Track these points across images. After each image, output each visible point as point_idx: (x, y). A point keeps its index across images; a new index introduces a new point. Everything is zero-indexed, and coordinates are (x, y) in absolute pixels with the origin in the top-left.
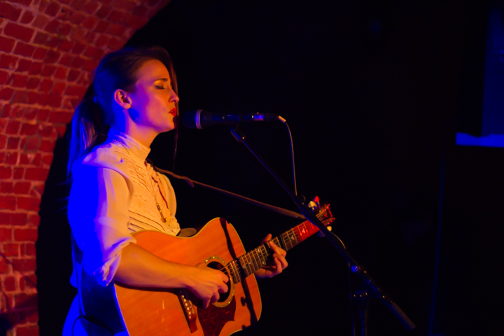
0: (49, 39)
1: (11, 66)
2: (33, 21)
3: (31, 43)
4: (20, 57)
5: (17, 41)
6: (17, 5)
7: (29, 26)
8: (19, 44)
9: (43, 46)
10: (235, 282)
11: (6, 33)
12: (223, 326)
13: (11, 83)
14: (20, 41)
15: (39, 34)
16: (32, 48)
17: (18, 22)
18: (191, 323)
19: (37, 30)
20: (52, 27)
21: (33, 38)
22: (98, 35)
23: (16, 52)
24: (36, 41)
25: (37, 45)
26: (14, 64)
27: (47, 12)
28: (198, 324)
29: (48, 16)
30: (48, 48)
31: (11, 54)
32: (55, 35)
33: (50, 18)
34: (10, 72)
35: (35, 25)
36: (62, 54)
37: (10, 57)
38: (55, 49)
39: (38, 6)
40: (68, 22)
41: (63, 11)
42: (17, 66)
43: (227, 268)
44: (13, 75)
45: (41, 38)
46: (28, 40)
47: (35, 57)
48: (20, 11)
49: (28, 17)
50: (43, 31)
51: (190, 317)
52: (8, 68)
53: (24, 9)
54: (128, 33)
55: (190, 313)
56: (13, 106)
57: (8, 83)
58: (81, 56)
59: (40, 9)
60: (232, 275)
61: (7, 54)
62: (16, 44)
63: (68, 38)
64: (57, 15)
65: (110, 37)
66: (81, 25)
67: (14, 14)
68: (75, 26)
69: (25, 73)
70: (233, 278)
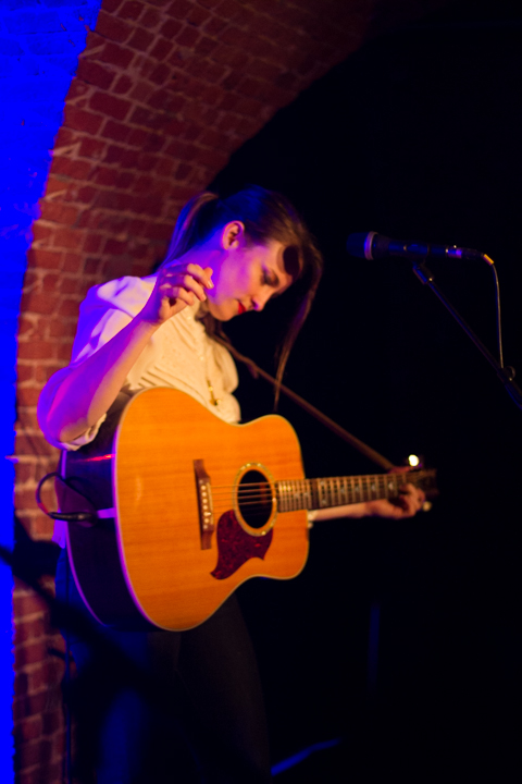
0: (152, 117)
1: (95, 156)
2: (131, 90)
3: (126, 122)
4: (110, 142)
5: (106, 119)
6: (110, 67)
7: (125, 97)
8: (109, 122)
9: (143, 128)
11: (91, 107)
13: (95, 178)
14: (110, 118)
15: (139, 110)
16: (129, 129)
17: (110, 92)
19: (136, 103)
20: (158, 99)
21: (129, 115)
22: (222, 114)
23: (105, 134)
24: (133, 120)
25: (134, 126)
26: (100, 152)
27: (152, 79)
29: (152, 84)
30: (150, 130)
31: (97, 137)
32: (162, 112)
33: (156, 88)
34: (94, 163)
35: (134, 96)
36: (170, 139)
37: (95, 141)
38: (160, 133)
39: (139, 69)
40: (180, 94)
41: (175, 77)
42: (104, 154)
44: (98, 169)
45: (140, 116)
46: (122, 118)
47: (130, 143)
48: (114, 74)
49: (124, 85)
50: (144, 105)
53: (120, 73)
54: (266, 112)
56: (95, 213)
57: (89, 178)
58: (196, 143)
59: (143, 74)
61: (91, 137)
62: (104, 122)
63: (180, 117)
64: (167, 83)
65: (240, 117)
66: (200, 98)
67: (106, 79)
68: (190, 100)
69: (115, 166)
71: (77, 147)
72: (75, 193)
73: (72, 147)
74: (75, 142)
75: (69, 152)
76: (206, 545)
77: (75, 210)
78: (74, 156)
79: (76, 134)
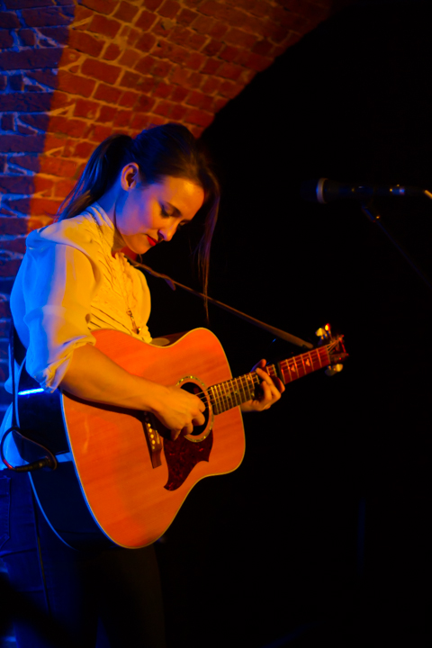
0: (141, 81)
1: (90, 115)
2: (120, 57)
3: (117, 85)
4: (103, 103)
5: (98, 83)
6: (99, 37)
7: (114, 63)
8: (101, 86)
9: (133, 90)
10: (215, 413)
11: (83, 72)
12: (193, 466)
13: (91, 135)
14: (102, 82)
15: (128, 75)
16: (119, 92)
17: (100, 59)
18: (154, 455)
19: (125, 69)
20: (145, 65)
21: (119, 80)
22: (206, 77)
23: (97, 97)
24: (123, 83)
25: (124, 89)
26: (94, 113)
27: (138, 47)
28: (163, 457)
29: (139, 51)
30: (140, 93)
31: (91, 99)
32: (149, 76)
33: (143, 55)
34: (89, 122)
35: (121, 62)
36: (158, 100)
37: (89, 103)
38: (149, 95)
39: (126, 38)
40: (166, 60)
41: (159, 45)
42: (98, 115)
43: (206, 393)
44: (93, 127)
45: (129, 80)
46: (113, 82)
47: (121, 104)
48: (104, 43)
49: (113, 52)
50: (132, 70)
51: (153, 448)
52: (85, 116)
53: (108, 41)
54: (246, 76)
55: (154, 442)
57: (86, 137)
58: (183, 104)
59: (129, 43)
60: (212, 402)
61: (84, 99)
62: (97, 86)
63: (166, 80)
64: (152, 50)
65: (222, 80)
66: (184, 64)
67: (95, 48)
68: (175, 65)
69: (109, 124)
70: (214, 407)
71: (72, 108)
72: (72, 149)
73: (67, 108)
74: (70, 104)
75: (65, 113)
76: (156, 463)
77: (74, 163)
78: (70, 116)
79: (71, 97)
